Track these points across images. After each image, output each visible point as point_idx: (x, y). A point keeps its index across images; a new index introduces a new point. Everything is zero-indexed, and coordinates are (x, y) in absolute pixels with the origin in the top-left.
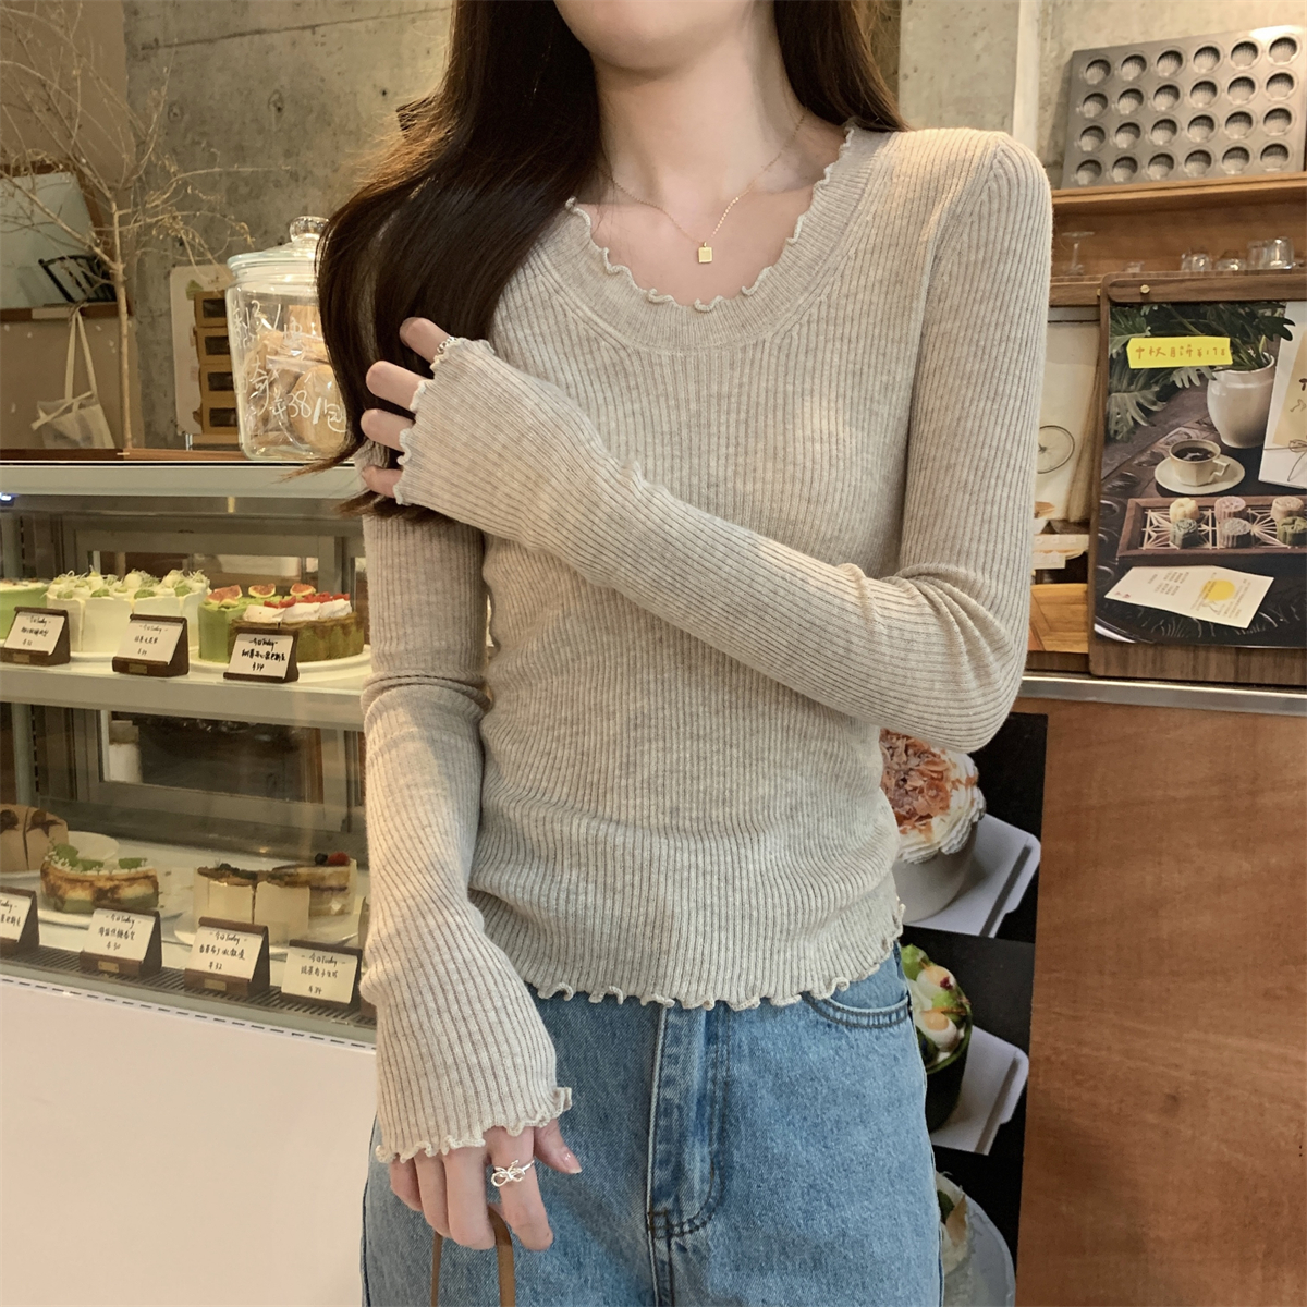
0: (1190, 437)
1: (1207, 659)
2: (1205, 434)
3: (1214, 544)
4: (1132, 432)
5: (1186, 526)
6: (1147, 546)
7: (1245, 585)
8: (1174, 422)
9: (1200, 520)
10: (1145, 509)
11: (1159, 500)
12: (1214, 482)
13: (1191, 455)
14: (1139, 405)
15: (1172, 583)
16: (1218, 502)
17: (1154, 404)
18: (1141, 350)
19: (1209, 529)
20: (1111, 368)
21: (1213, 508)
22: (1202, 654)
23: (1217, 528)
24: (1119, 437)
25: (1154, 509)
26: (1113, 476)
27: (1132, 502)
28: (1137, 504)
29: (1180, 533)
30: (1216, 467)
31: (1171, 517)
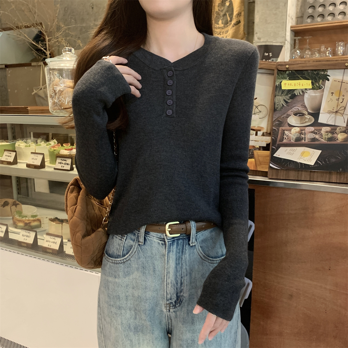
0: (299, 109)
1: (301, 174)
2: (303, 109)
3: (305, 141)
4: (282, 108)
5: (296, 135)
6: (285, 141)
7: (313, 153)
8: (294, 105)
9: (301, 133)
10: (284, 130)
11: (288, 128)
12: (305, 123)
13: (299, 115)
14: (284, 100)
15: (292, 152)
16: (307, 128)
17: (289, 100)
18: (285, 84)
19: (304, 136)
20: (276, 89)
21: (305, 130)
22: (300, 172)
23: (306, 136)
24: (278, 109)
25: (287, 130)
26: (276, 120)
27: (281, 128)
28: (282, 129)
29: (294, 137)
30: (306, 118)
31: (292, 133)
